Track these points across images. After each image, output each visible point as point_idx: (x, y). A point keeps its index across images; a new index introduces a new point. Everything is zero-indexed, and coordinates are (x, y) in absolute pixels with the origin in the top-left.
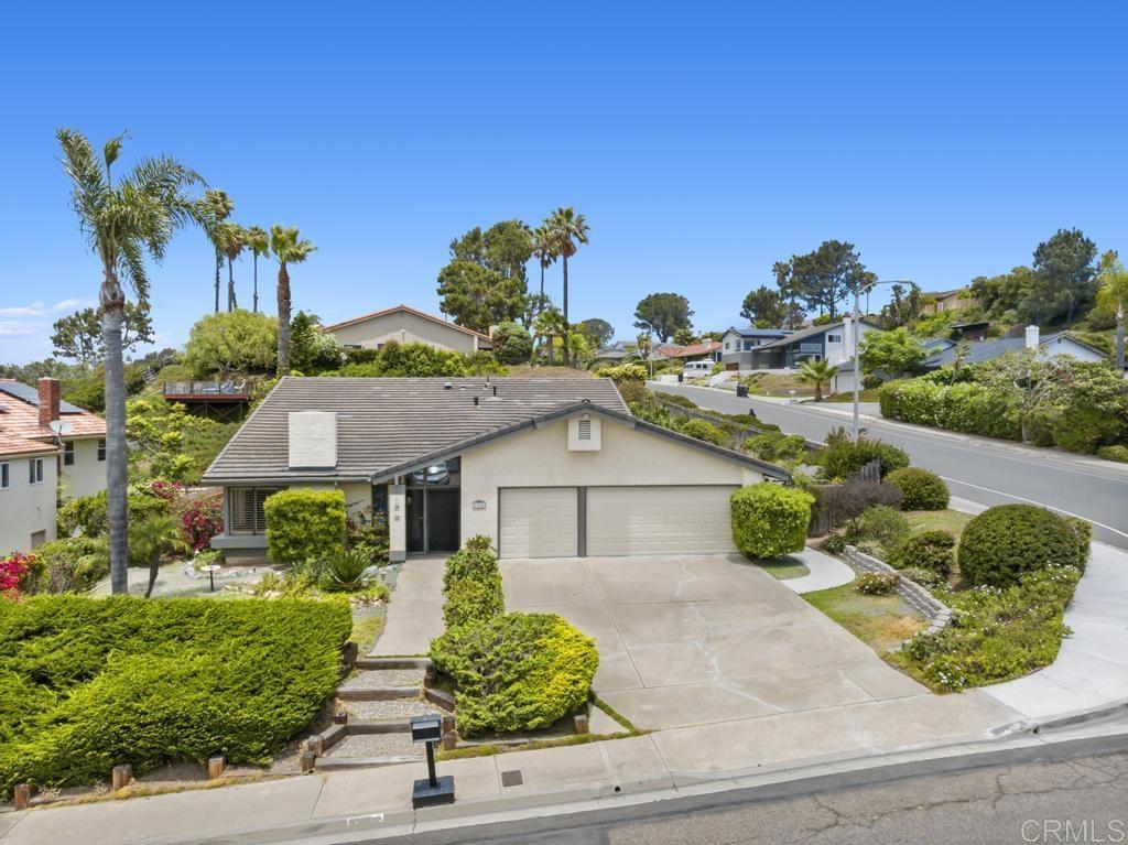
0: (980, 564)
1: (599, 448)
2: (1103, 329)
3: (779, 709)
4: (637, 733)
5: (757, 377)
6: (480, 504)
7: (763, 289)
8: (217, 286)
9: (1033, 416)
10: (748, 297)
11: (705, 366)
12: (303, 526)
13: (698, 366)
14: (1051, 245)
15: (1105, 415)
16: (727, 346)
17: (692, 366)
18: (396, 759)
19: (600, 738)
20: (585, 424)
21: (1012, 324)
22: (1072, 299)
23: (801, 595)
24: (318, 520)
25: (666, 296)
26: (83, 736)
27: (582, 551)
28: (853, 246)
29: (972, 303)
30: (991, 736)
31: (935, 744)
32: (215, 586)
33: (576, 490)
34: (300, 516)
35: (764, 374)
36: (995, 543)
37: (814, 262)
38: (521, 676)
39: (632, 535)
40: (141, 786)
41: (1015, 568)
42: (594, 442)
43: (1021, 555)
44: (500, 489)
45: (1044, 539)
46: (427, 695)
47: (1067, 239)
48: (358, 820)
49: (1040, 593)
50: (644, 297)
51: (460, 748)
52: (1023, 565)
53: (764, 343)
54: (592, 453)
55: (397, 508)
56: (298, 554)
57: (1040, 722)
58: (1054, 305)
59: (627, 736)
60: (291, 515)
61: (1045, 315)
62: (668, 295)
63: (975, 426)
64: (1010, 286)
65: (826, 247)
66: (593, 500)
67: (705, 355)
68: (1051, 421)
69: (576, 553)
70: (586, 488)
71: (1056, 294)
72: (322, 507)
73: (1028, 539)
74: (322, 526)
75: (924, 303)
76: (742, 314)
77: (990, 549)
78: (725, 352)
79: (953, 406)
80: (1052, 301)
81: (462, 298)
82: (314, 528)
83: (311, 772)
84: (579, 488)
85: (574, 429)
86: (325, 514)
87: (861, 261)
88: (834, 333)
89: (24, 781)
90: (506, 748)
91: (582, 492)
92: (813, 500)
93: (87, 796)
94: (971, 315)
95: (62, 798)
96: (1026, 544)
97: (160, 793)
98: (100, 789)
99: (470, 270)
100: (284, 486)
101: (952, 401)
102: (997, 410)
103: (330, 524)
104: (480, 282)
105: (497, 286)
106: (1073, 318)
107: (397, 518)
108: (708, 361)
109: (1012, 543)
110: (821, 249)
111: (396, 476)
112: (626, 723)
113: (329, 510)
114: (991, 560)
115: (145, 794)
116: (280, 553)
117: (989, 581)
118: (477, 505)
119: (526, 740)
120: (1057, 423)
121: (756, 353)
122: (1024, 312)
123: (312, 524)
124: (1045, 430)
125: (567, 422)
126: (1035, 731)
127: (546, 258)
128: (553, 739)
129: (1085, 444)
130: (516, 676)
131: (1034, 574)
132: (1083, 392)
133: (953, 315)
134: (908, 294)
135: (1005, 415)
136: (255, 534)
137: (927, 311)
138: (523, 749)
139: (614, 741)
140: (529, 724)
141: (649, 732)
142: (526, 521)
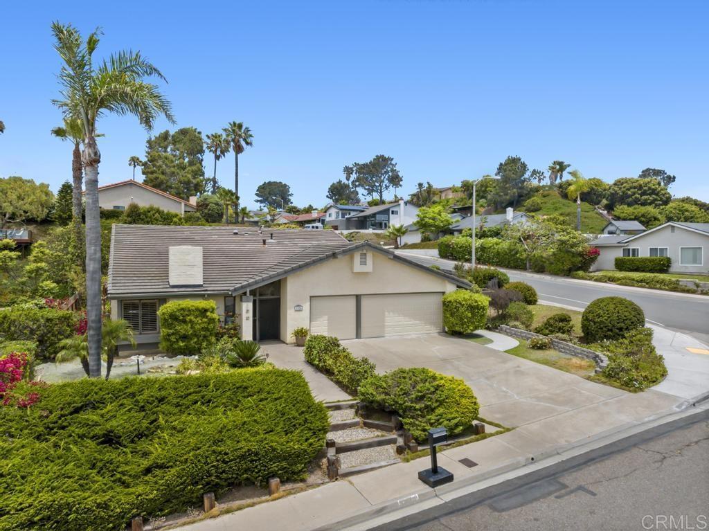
0: (602, 329)
1: (371, 271)
2: (533, 211)
3: (567, 408)
4: (508, 430)
5: (354, 234)
6: (299, 308)
7: (340, 182)
9: (534, 256)
10: (331, 186)
11: (317, 227)
12: (190, 325)
13: (313, 227)
14: (506, 164)
15: (574, 255)
16: (330, 215)
17: (309, 227)
18: (383, 463)
19: (492, 435)
20: (364, 255)
21: (484, 207)
22: (516, 194)
23: (506, 352)
24: (200, 321)
25: (275, 183)
26: (183, 476)
27: (358, 336)
28: (392, 159)
29: (460, 195)
30: (678, 410)
31: (659, 416)
32: (140, 370)
33: (355, 297)
34: (188, 319)
35: (357, 233)
36: (609, 317)
37: (371, 167)
38: (441, 403)
39: (386, 324)
40: (224, 506)
41: (621, 329)
42: (369, 268)
43: (623, 322)
44: (311, 297)
45: (633, 313)
46: (366, 424)
47: (514, 161)
48: (405, 501)
49: (639, 340)
50: (262, 183)
51: (420, 451)
52: (625, 327)
53: (353, 214)
54: (366, 274)
55: (247, 312)
56: (185, 345)
57: (694, 400)
58: (508, 197)
59: (504, 432)
60: (181, 318)
61: (503, 203)
62: (276, 182)
63: (499, 262)
64: (482, 186)
65: (378, 158)
66: (365, 303)
67: (314, 221)
68: (545, 258)
69: (355, 337)
70: (361, 295)
71: (509, 192)
72: (203, 312)
73: (626, 314)
74: (202, 325)
75: (434, 194)
76: (327, 196)
77: (607, 320)
78: (328, 219)
79: (486, 250)
80: (507, 194)
81: (162, 177)
82: (198, 327)
83: (336, 479)
84: (357, 296)
85: (357, 258)
86: (205, 317)
87: (397, 168)
88: (395, 209)
89: (138, 515)
90: (445, 448)
91: (358, 298)
92: (490, 299)
93: (184, 519)
94: (461, 202)
95: (166, 524)
96: (625, 316)
97: (239, 509)
98: (194, 513)
99: (166, 158)
101: (485, 248)
102: (513, 253)
103: (209, 324)
104: (174, 167)
105: (186, 170)
106: (517, 205)
107: (247, 319)
108: (317, 224)
109: (618, 316)
110: (374, 159)
111: (248, 290)
112: (497, 425)
113: (208, 314)
114: (608, 326)
115: (228, 511)
116: (171, 345)
117: (608, 338)
118: (297, 308)
119: (453, 442)
120: (548, 260)
121: (348, 219)
122: (491, 200)
123: (196, 324)
124: (541, 263)
125: (354, 256)
126: (694, 405)
127: (218, 153)
128: (467, 439)
129: (564, 270)
130: (438, 404)
131: (631, 332)
132: (563, 242)
133: (450, 201)
134: (425, 188)
135: (518, 255)
136: (141, 334)
137: (436, 198)
138: (453, 447)
139: (499, 436)
140: (455, 431)
141: (513, 429)
142: (326, 318)
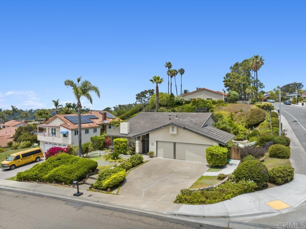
1: (176, 134)
3: (143, 197)
4: (116, 194)
6: (153, 144)
8: (169, 84)
19: (111, 193)
20: (173, 128)
23: (202, 176)
27: (175, 158)
34: (118, 144)
39: (186, 155)
42: (175, 132)
44: (157, 142)
55: (137, 143)
66: (177, 146)
69: (173, 158)
82: (121, 146)
84: (174, 142)
85: (171, 129)
86: (122, 144)
90: (97, 191)
91: (175, 143)
97: (57, 186)
99: (232, 75)
100: (120, 137)
107: (137, 146)
112: (118, 192)
113: (123, 143)
125: (169, 127)
126: (175, 215)
142: (163, 149)
